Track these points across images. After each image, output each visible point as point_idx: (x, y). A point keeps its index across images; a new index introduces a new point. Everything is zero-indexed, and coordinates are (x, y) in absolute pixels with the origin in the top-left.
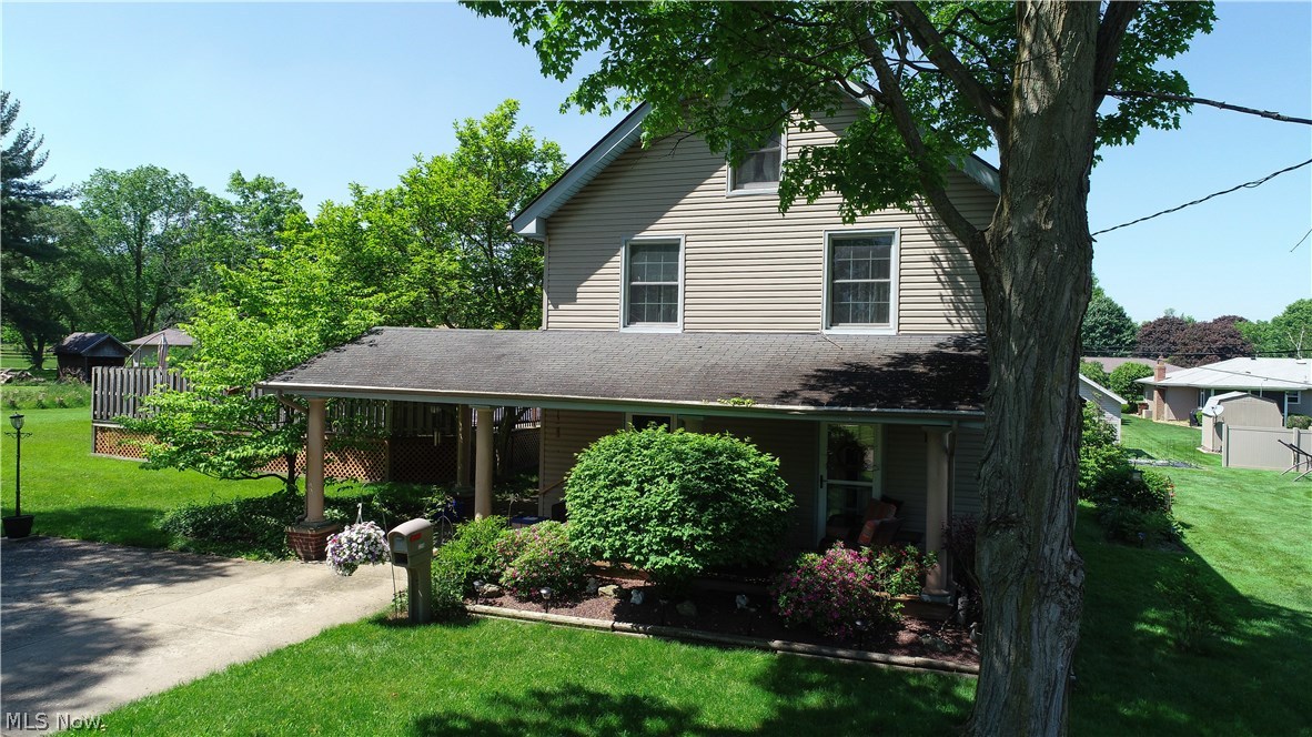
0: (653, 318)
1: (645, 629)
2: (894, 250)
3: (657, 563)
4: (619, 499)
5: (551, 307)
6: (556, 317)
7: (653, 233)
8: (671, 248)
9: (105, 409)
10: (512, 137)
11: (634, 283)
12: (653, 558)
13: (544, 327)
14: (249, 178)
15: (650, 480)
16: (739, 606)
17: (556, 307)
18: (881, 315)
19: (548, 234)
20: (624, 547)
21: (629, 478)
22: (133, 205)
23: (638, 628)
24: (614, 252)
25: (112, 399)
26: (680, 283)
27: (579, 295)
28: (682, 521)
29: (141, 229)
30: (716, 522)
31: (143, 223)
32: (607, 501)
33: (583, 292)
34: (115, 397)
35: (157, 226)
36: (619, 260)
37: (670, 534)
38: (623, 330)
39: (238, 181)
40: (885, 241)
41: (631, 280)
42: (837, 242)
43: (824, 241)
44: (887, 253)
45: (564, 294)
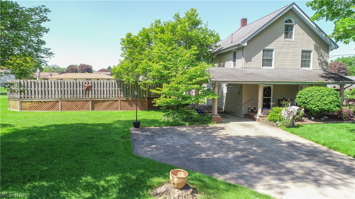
0: (267, 66)
5: (245, 63)
7: (268, 48)
8: (272, 51)
17: (247, 63)
18: (309, 66)
24: (260, 51)
26: (273, 58)
33: (253, 59)
38: (261, 68)
40: (310, 52)
41: (263, 57)
42: (303, 51)
43: (301, 51)
44: (310, 54)
45: (248, 60)
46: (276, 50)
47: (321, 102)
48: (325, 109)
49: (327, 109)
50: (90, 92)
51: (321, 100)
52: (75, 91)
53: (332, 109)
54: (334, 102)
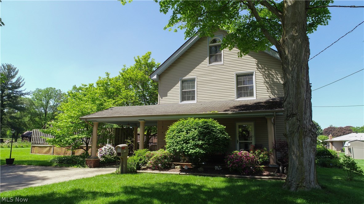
0: (188, 99)
1: (189, 174)
2: (254, 77)
3: (192, 152)
4: (181, 135)
5: (160, 98)
6: (162, 101)
7: (188, 77)
8: (193, 80)
9: (35, 141)
10: (149, 61)
11: (183, 90)
12: (191, 150)
13: (158, 104)
14: (78, 87)
15: (189, 130)
16: (216, 169)
17: (162, 98)
18: (251, 94)
19: (159, 79)
20: (182, 148)
21: (183, 130)
22: (45, 97)
23: (187, 174)
24: (177, 83)
25: (37, 138)
26: (196, 89)
27: (168, 95)
28: (199, 140)
29: (47, 104)
30: (209, 140)
31: (48, 102)
32: (177, 136)
33: (169, 94)
34: (38, 137)
35: (52, 103)
36: (179, 84)
37: (196, 143)
38: (180, 103)
39: (75, 88)
40: (251, 74)
42: (238, 76)
43: (235, 76)
44: (252, 78)
45: (163, 95)
46: (198, 79)
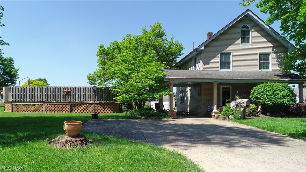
0: (225, 68)
5: (204, 65)
6: (205, 68)
7: (225, 51)
8: (229, 54)
18: (268, 68)
26: (231, 61)
33: (211, 62)
36: (219, 56)
38: (219, 70)
40: (268, 55)
41: (220, 60)
42: (261, 54)
43: (259, 54)
44: (269, 57)
45: (206, 63)
46: (233, 54)
47: (274, 97)
48: (278, 102)
49: (280, 103)
50: (69, 97)
51: (274, 94)
52: (57, 95)
53: (285, 103)
54: (288, 96)
